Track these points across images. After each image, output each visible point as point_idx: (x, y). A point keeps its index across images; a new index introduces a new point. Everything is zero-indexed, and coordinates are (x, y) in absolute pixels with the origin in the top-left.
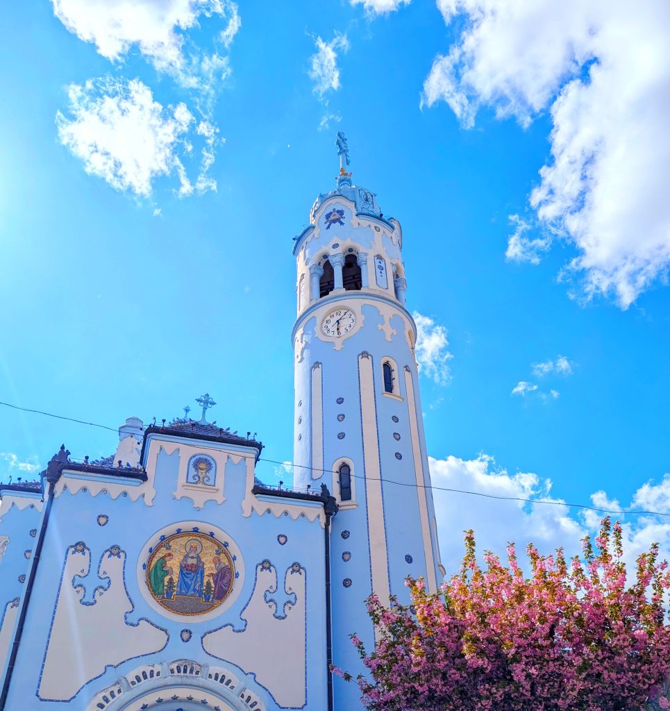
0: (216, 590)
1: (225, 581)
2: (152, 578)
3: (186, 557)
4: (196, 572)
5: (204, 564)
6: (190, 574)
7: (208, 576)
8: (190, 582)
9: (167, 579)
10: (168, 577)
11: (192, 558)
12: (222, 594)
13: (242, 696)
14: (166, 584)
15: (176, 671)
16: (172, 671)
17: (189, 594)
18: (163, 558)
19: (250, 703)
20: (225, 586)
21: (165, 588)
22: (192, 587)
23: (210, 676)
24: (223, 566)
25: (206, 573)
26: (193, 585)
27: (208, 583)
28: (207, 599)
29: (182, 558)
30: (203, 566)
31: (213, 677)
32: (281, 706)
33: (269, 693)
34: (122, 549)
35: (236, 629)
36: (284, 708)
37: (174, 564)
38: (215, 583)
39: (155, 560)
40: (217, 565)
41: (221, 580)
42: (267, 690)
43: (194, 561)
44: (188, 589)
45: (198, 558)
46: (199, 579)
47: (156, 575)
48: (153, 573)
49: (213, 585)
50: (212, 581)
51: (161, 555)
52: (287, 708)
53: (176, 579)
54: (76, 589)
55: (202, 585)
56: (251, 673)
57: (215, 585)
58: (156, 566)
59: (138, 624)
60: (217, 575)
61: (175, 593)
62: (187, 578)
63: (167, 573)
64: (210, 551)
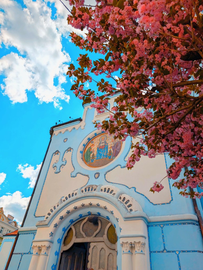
0: (114, 153)
1: (118, 148)
2: (86, 156)
3: (100, 143)
4: (104, 148)
5: (108, 144)
6: (102, 150)
7: (110, 148)
8: (101, 153)
9: (92, 155)
10: (92, 154)
11: (103, 143)
12: (116, 154)
13: (120, 198)
14: (91, 157)
15: (84, 191)
16: (82, 191)
17: (101, 158)
18: (90, 147)
19: (125, 201)
20: (118, 150)
21: (91, 158)
22: (103, 155)
23: (102, 190)
24: (117, 142)
25: (109, 147)
26: (103, 154)
27: (110, 151)
28: (110, 158)
29: (98, 144)
30: (107, 144)
31: (103, 190)
32: (154, 203)
33: (145, 197)
34: (72, 148)
35: (122, 166)
36: (157, 204)
37: (95, 149)
38: (113, 150)
39: (87, 149)
40: (114, 142)
41: (116, 148)
42: (144, 195)
43: (104, 144)
44: (101, 156)
45: (105, 142)
46: (106, 150)
47: (87, 155)
48: (86, 154)
49: (112, 151)
50: (112, 149)
51: (89, 146)
52: (159, 204)
53: (95, 153)
54: (54, 168)
55: (107, 153)
56: (133, 188)
57: (113, 151)
58: (87, 151)
59: (76, 176)
60: (114, 146)
61: (95, 159)
62: (100, 151)
63: (92, 152)
64: (110, 138)
